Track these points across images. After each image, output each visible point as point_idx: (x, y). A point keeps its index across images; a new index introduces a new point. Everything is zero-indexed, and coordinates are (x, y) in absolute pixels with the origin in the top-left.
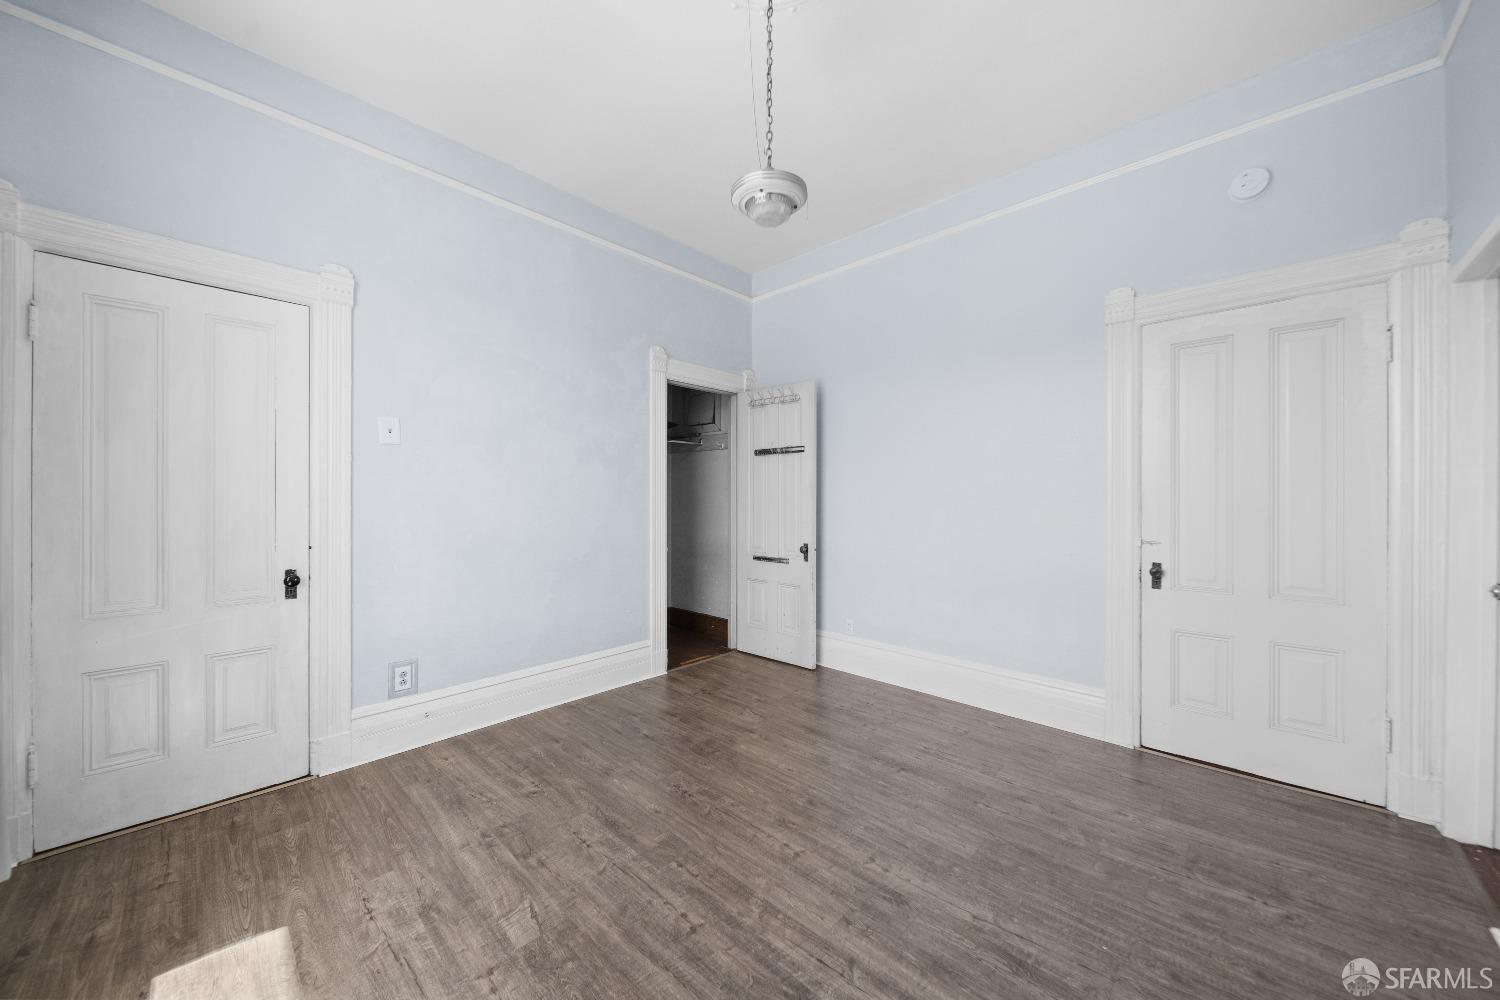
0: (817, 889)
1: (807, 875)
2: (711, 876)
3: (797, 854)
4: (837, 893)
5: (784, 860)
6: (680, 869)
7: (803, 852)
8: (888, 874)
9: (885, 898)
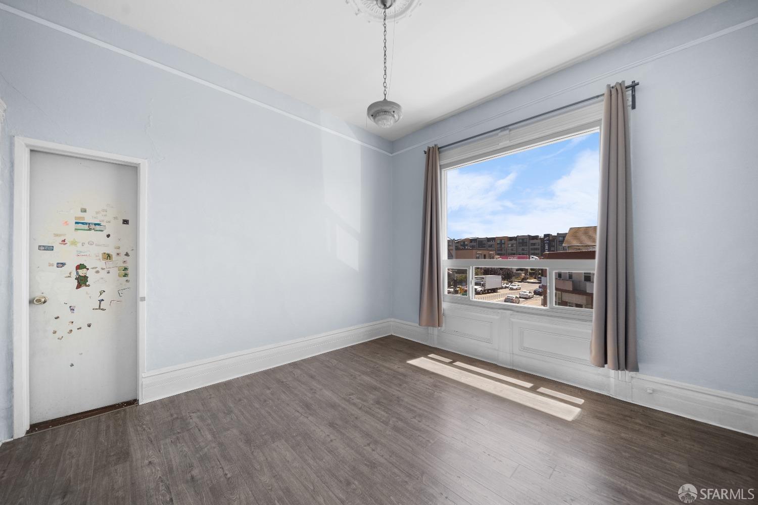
0: (364, 429)
1: (367, 435)
2: (412, 435)
3: (369, 445)
4: (356, 427)
5: (376, 442)
6: (428, 439)
7: (365, 446)
8: (328, 434)
9: (337, 425)
